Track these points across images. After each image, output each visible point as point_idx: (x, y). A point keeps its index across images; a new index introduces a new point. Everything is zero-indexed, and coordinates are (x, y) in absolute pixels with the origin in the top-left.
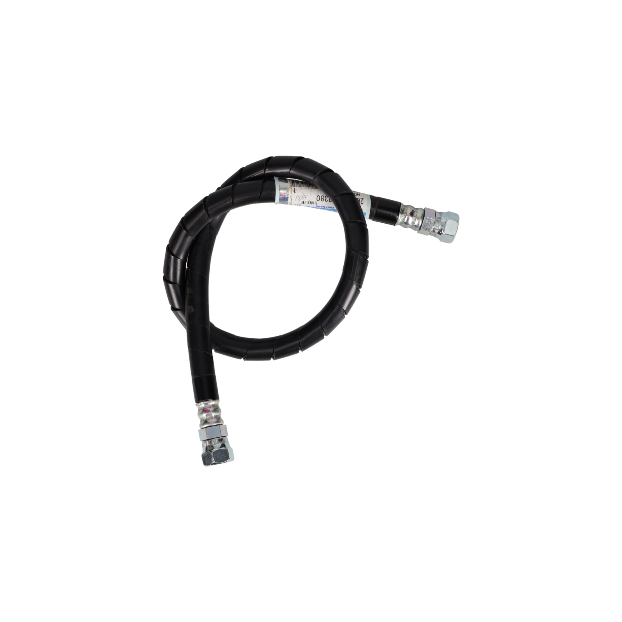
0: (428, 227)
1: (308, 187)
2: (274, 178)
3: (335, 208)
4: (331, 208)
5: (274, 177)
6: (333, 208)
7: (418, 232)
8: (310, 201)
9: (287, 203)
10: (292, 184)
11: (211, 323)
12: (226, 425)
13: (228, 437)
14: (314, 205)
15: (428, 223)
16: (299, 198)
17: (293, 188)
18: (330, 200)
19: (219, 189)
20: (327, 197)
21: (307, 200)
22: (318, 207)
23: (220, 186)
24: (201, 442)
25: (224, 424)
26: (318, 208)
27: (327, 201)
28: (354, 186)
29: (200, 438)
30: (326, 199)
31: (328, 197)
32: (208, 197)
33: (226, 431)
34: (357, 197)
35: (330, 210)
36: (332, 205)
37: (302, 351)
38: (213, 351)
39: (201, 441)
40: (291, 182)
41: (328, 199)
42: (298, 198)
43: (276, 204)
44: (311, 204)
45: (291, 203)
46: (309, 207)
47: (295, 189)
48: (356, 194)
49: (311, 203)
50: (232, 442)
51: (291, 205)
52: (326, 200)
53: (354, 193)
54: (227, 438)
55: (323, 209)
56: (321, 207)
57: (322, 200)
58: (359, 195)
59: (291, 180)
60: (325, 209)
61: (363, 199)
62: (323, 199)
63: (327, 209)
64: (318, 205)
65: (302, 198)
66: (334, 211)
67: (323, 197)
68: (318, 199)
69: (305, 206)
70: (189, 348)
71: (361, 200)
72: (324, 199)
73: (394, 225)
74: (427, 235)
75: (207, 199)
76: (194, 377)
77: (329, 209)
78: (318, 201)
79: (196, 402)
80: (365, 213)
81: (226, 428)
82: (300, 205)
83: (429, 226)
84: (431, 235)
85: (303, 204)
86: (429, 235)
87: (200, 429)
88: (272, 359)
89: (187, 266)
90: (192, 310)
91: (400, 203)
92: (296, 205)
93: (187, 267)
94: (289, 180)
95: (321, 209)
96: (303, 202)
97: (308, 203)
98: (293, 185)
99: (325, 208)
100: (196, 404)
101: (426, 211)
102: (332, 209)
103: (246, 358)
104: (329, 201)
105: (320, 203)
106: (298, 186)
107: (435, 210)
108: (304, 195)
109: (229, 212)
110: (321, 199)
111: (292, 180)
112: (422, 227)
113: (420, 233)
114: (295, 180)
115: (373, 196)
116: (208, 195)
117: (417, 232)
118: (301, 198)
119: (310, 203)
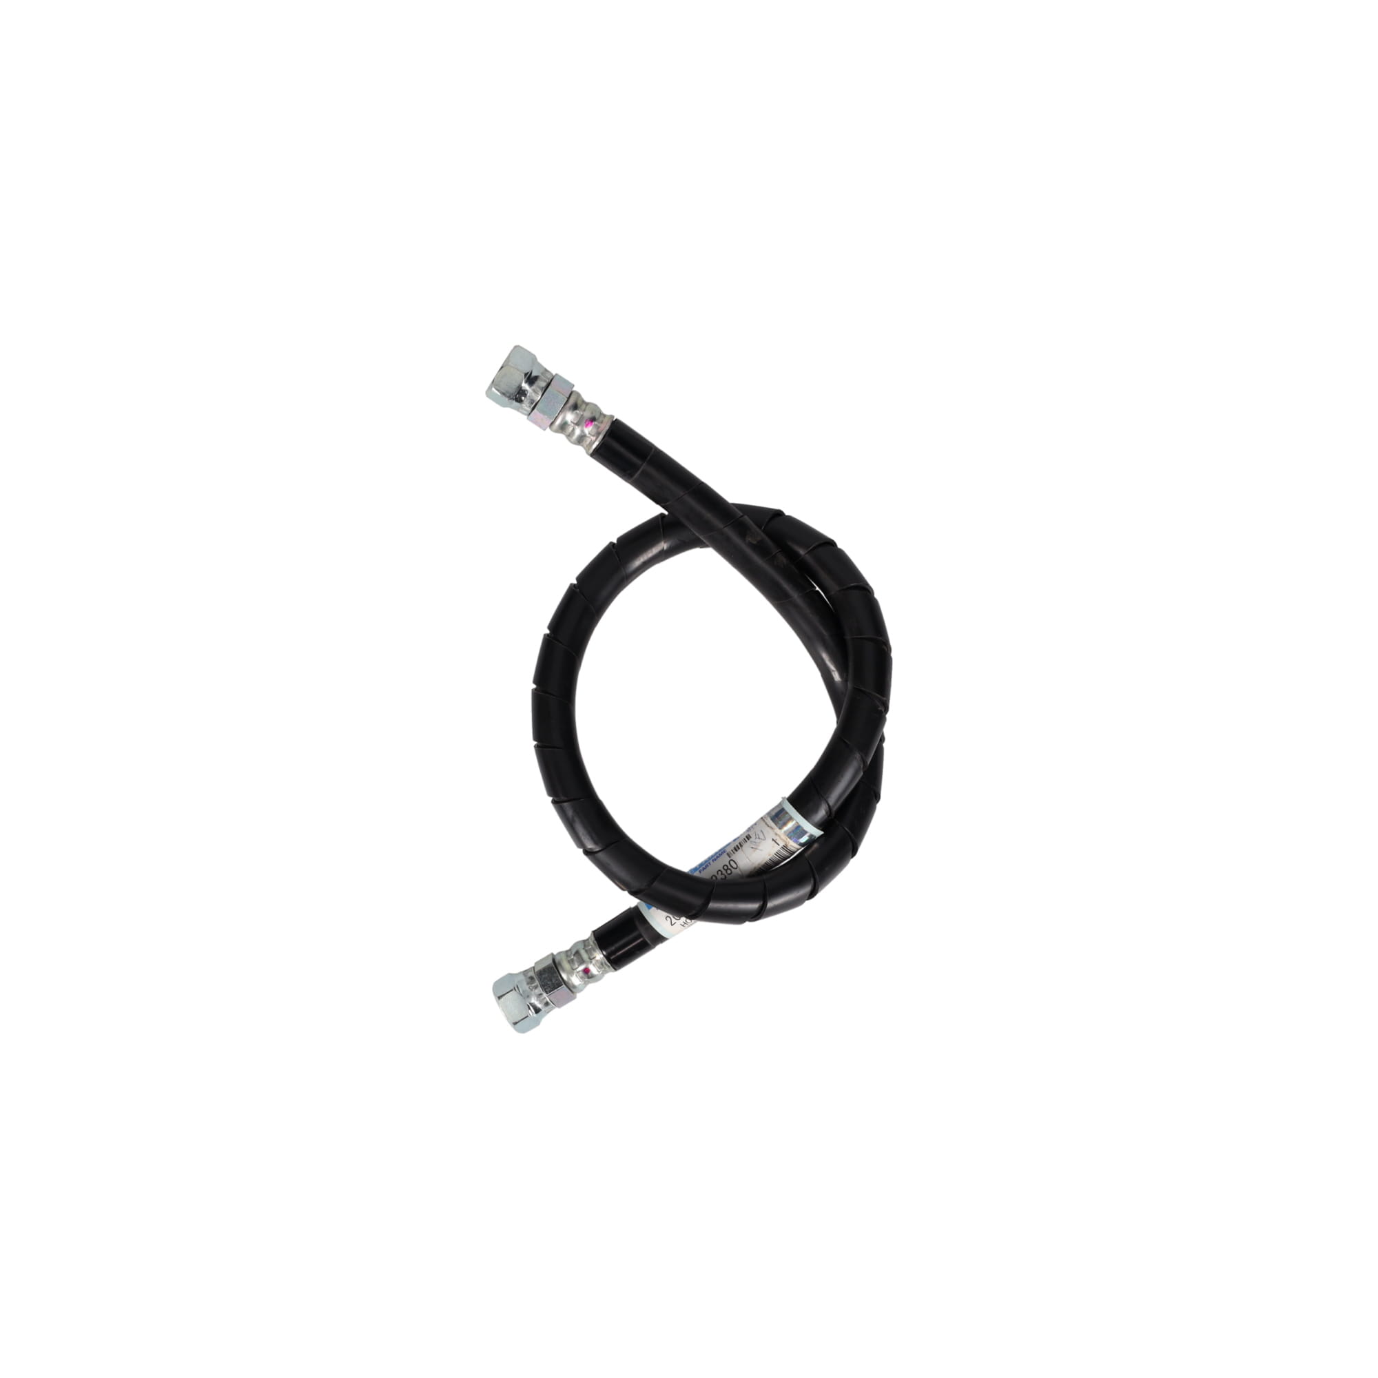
0: (546, 975)
1: (764, 866)
2: (822, 830)
3: (697, 874)
4: (704, 869)
5: (822, 833)
6: (700, 872)
7: (552, 954)
8: (740, 850)
9: (769, 814)
10: (790, 847)
11: (707, 546)
12: (545, 430)
13: (526, 417)
14: (729, 850)
15: (551, 980)
16: (759, 838)
17: (782, 844)
18: (714, 878)
19: (882, 739)
20: (723, 876)
21: (746, 846)
22: (721, 852)
23: (885, 745)
24: (554, 374)
25: (548, 429)
26: (720, 850)
27: (718, 873)
28: (703, 929)
29: (561, 377)
30: (722, 874)
31: (722, 879)
32: (884, 713)
33: (535, 422)
34: (683, 919)
35: (701, 865)
36: (705, 875)
37: (545, 635)
38: (666, 513)
39: (556, 375)
40: (792, 848)
41: (720, 876)
42: (761, 836)
43: (783, 798)
44: (735, 845)
45: (764, 820)
46: (735, 840)
47: (779, 845)
48: (688, 921)
49: (736, 849)
50: (514, 417)
51: (762, 818)
52: (720, 872)
53: (693, 921)
54: (525, 414)
55: (712, 856)
56: (718, 855)
57: (726, 868)
58: (683, 924)
59: (796, 852)
60: (709, 859)
61: (672, 925)
62: (726, 870)
63: (706, 861)
64: (725, 854)
65: (755, 842)
66: (695, 869)
67: (729, 872)
68: (732, 863)
69: (741, 835)
70: (703, 483)
71: (674, 921)
72: (724, 872)
73: (594, 932)
74: (535, 963)
75: (883, 710)
76: (653, 450)
77: (704, 865)
78: (729, 859)
79: (616, 420)
80: (649, 908)
81: (540, 426)
82: (749, 829)
83: (545, 978)
84: (531, 968)
85: (746, 834)
86: (533, 965)
87: (574, 389)
88: (575, 582)
89: (818, 591)
90: (750, 539)
91: (616, 970)
92: (755, 824)
93: (817, 589)
94: (798, 849)
95: (716, 853)
96: (748, 837)
97: (740, 843)
98: (785, 847)
99: (711, 861)
100: (613, 417)
101: (572, 994)
102: (701, 868)
103: (611, 547)
104: (714, 876)
105: (725, 860)
106: (777, 854)
107: (559, 1007)
108: (756, 849)
109: (837, 722)
110: (729, 867)
111: (794, 853)
112: (555, 968)
113: (548, 956)
114: (789, 857)
115: (662, 942)
116: (888, 716)
117: (555, 953)
118: (758, 840)
119: (737, 846)
